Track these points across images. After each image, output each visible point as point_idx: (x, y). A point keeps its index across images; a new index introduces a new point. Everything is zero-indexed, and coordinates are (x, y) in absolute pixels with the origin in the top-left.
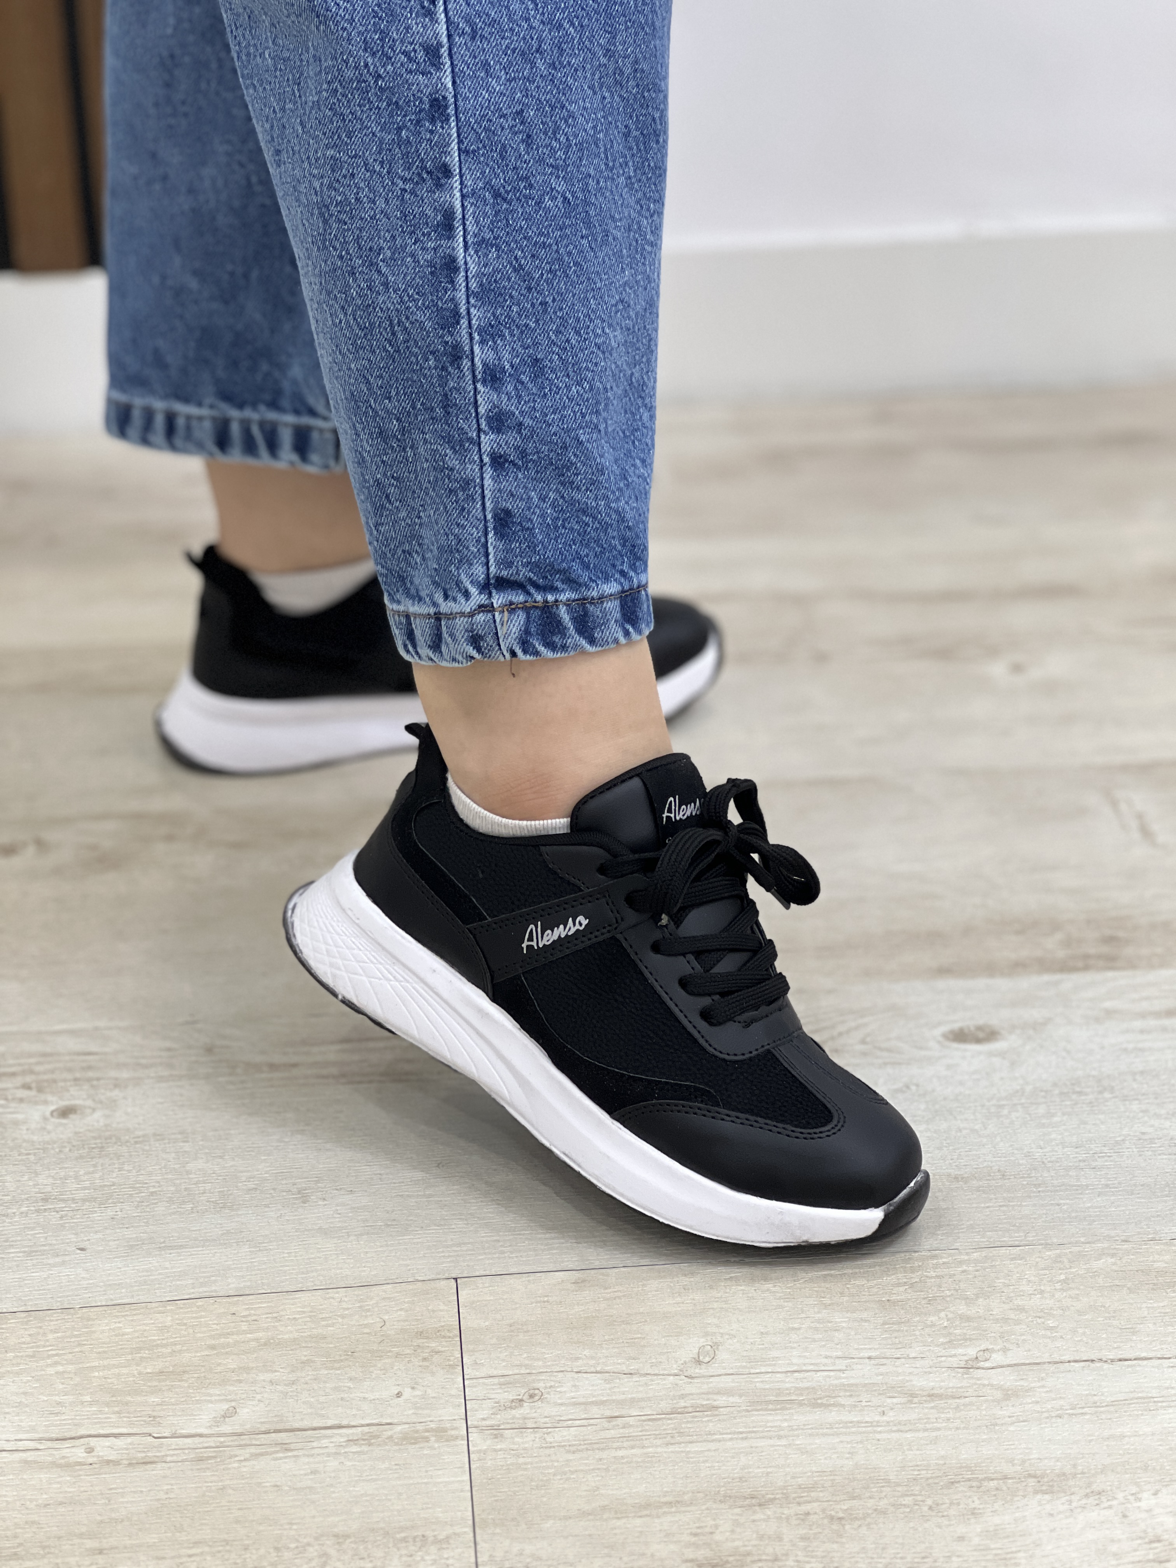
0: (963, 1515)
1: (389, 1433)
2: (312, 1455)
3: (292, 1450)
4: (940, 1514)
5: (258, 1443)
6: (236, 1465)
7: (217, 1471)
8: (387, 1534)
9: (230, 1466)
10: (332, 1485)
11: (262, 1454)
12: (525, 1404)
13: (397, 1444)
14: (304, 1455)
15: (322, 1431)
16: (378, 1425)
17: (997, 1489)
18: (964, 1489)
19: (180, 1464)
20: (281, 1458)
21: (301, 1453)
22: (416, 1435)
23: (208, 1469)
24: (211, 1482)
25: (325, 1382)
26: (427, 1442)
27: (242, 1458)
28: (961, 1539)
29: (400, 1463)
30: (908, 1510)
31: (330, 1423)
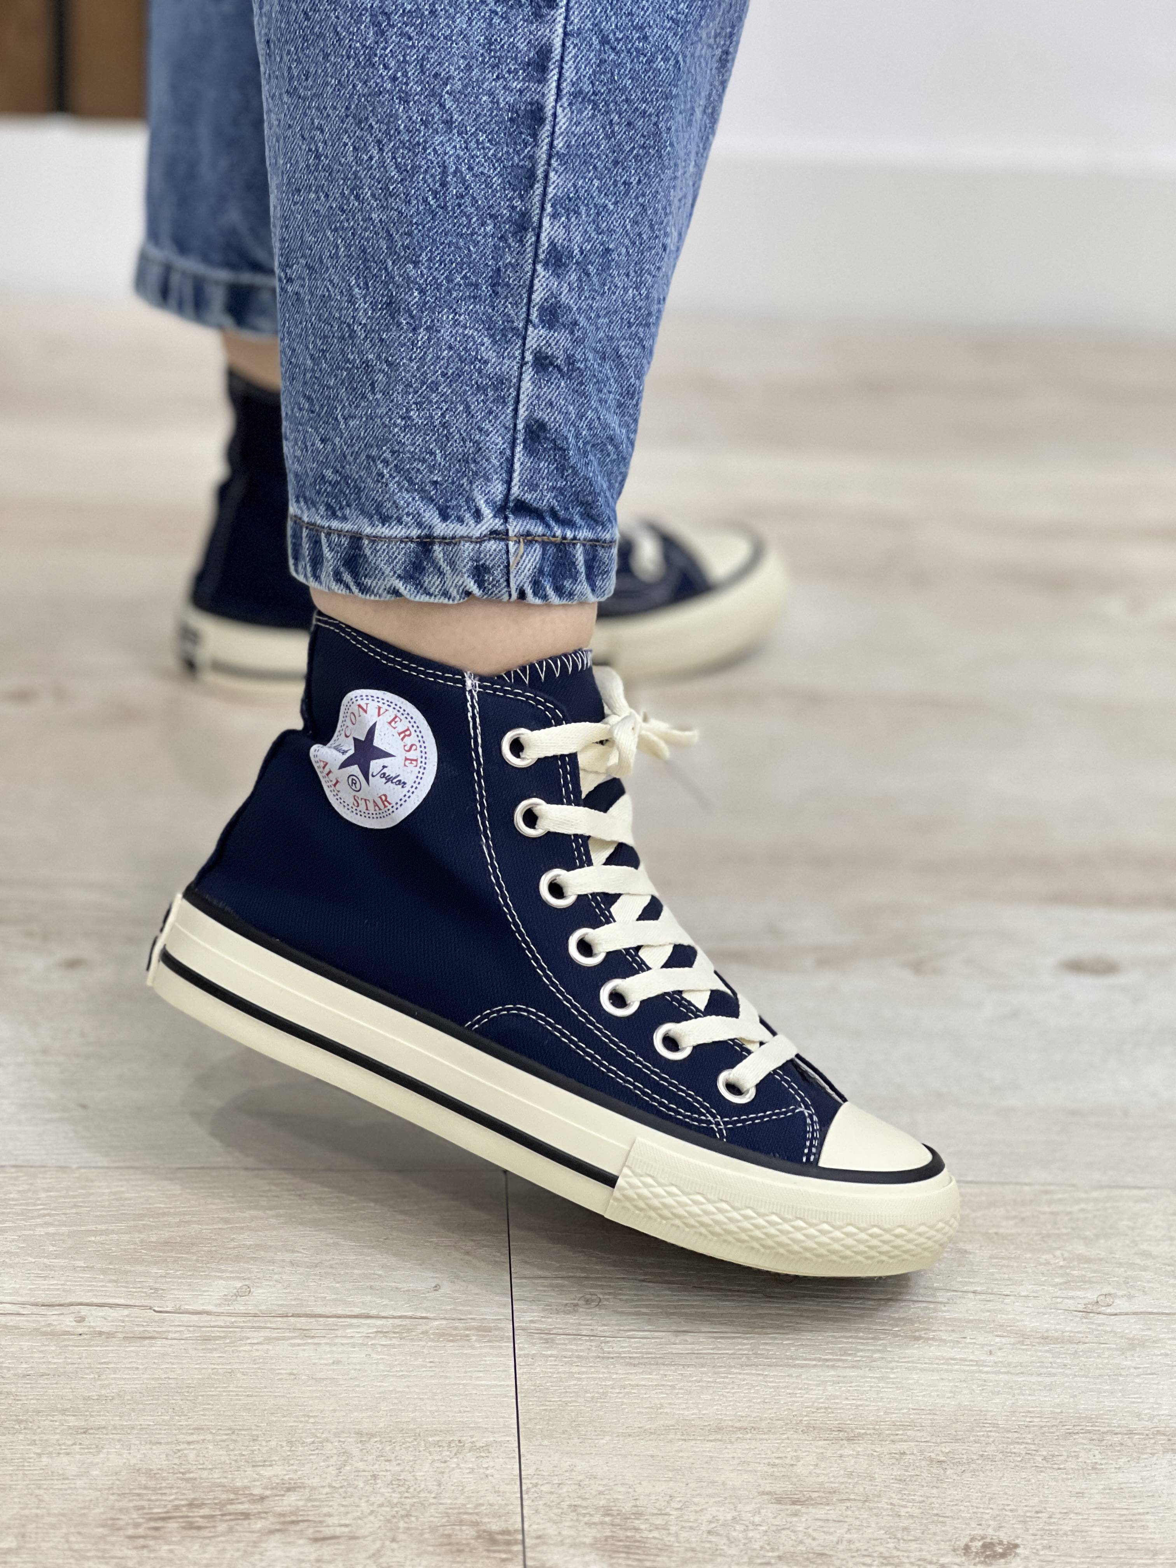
0: (1083, 1469)
1: (424, 1328)
2: (336, 1344)
3: (313, 1337)
4: (1056, 1466)
5: (273, 1326)
6: (248, 1348)
7: (225, 1352)
8: (417, 1436)
9: (241, 1349)
10: (356, 1378)
11: (277, 1339)
12: (581, 1309)
13: (432, 1340)
14: (327, 1344)
15: (348, 1320)
16: (411, 1318)
17: (1122, 1444)
18: (1084, 1441)
19: (183, 1342)
20: (299, 1345)
21: (323, 1341)
22: (455, 1332)
23: (216, 1349)
24: (218, 1364)
25: (354, 1268)
26: (468, 1340)
27: (256, 1341)
28: (1080, 1494)
29: (436, 1360)
30: (1019, 1459)
31: (357, 1311)
